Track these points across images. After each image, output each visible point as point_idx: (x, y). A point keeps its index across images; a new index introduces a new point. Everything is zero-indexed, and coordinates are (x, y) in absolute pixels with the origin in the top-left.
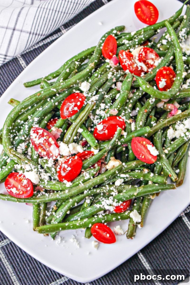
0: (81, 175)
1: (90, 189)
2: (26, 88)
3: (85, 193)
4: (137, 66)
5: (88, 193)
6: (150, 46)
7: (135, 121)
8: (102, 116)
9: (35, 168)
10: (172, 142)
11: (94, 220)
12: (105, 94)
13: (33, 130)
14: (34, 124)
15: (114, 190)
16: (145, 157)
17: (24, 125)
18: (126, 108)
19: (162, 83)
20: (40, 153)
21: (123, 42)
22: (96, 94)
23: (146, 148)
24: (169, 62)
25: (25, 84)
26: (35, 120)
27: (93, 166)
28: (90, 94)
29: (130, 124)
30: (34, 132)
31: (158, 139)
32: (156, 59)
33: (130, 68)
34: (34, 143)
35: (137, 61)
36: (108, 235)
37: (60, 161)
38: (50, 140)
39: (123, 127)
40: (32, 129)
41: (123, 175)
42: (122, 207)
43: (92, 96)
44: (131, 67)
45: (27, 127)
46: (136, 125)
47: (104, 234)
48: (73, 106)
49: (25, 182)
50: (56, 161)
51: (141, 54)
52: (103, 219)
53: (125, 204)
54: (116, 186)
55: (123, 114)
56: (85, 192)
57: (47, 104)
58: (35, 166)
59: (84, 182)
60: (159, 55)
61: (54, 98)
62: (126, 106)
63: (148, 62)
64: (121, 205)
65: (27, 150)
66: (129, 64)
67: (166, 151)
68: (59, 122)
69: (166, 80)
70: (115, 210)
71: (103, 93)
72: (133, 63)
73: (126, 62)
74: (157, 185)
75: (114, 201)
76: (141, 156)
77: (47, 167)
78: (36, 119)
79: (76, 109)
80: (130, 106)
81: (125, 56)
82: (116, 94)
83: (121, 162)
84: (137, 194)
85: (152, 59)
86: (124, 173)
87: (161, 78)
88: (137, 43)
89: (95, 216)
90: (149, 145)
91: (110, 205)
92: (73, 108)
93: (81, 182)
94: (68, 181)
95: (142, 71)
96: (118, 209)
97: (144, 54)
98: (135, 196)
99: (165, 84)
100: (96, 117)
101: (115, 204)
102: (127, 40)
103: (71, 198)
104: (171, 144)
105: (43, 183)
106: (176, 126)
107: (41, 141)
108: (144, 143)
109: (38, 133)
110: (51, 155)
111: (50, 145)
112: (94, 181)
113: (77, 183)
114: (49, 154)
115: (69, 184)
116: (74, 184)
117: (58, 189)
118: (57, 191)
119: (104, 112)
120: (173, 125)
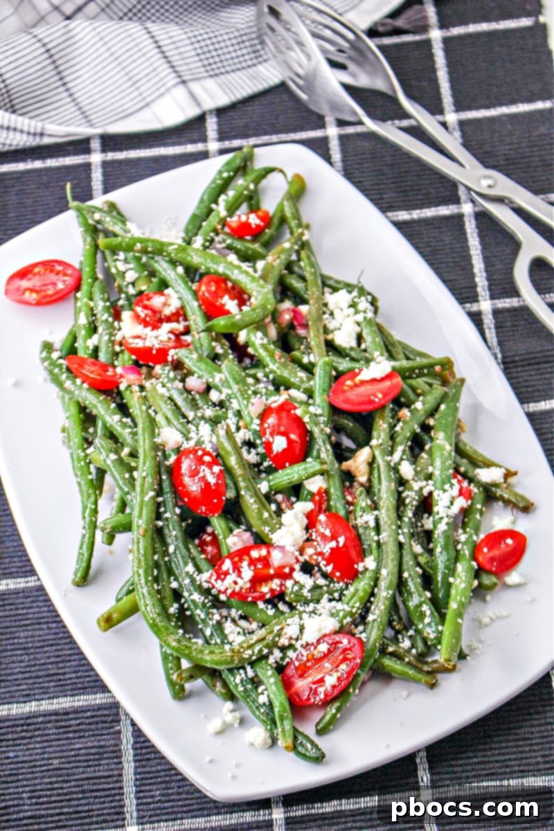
0: (361, 531)
1: (400, 527)
2: (85, 590)
3: (403, 541)
5: (406, 535)
6: (126, 302)
8: (249, 440)
9: (301, 618)
10: (363, 347)
11: (467, 552)
13: (216, 580)
14: (198, 578)
15: (420, 485)
16: (381, 392)
17: (186, 606)
21: (91, 347)
23: (363, 383)
24: (187, 279)
25: (75, 584)
26: (191, 573)
27: (349, 503)
28: (192, 435)
29: (290, 396)
30: (222, 580)
32: (166, 298)
36: (510, 542)
37: (311, 557)
38: (255, 554)
40: (213, 580)
41: (395, 459)
45: (196, 596)
46: (298, 388)
47: (503, 547)
49: (323, 648)
50: (307, 568)
54: (413, 479)
56: (401, 538)
57: (166, 531)
58: (295, 614)
59: (378, 529)
61: (162, 509)
62: (248, 388)
63: (165, 315)
68: (218, 524)
70: (466, 499)
74: (443, 407)
75: (445, 491)
76: (377, 400)
77: (309, 591)
78: (190, 568)
82: (209, 399)
83: (367, 448)
84: (450, 445)
85: (165, 304)
86: (392, 452)
88: (111, 319)
89: (459, 547)
90: (363, 373)
91: (451, 503)
93: (376, 538)
94: (362, 561)
96: (465, 494)
98: (451, 451)
102: (90, 337)
103: (400, 572)
104: (365, 351)
105: (341, 614)
106: (331, 326)
107: (247, 573)
108: (349, 383)
109: (227, 573)
110: (287, 570)
111: (266, 561)
112: (386, 513)
113: (374, 545)
114: (283, 575)
115: (370, 563)
116: (375, 552)
117: (369, 590)
118: (373, 594)
119: (242, 431)
120: (326, 331)
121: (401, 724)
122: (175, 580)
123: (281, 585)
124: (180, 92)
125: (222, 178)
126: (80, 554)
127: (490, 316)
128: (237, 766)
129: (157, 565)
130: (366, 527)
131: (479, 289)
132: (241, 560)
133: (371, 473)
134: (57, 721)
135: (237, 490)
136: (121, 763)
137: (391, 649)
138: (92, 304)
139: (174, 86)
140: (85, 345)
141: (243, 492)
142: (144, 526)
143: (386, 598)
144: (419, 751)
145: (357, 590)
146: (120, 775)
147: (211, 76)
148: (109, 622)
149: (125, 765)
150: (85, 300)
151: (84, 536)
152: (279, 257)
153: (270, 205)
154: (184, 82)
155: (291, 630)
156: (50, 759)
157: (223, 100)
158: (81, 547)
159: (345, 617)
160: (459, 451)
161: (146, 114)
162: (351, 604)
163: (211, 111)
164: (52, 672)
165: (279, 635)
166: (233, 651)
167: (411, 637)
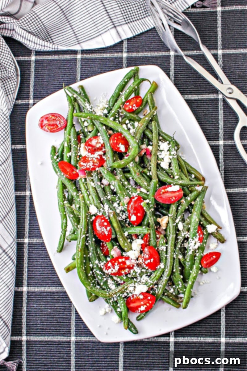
0: (160, 252)
1: (175, 252)
2: (61, 253)
3: (175, 257)
4: (96, 158)
5: (177, 254)
6: (83, 137)
7: (140, 186)
8: (123, 210)
9: (135, 284)
10: (171, 168)
11: (198, 261)
12: (106, 198)
14: (99, 265)
15: (185, 234)
16: (174, 197)
17: (95, 273)
18: (126, 187)
19: (122, 148)
20: (125, 273)
21: (69, 156)
22: (103, 205)
23: (168, 192)
24: (107, 132)
25: (58, 252)
27: (157, 238)
28: (101, 209)
29: (141, 191)
30: (107, 270)
31: (164, 178)
32: (98, 140)
33: (96, 166)
34: (115, 274)
35: (92, 156)
36: (214, 257)
37: (141, 262)
38: (120, 260)
39: (142, 199)
40: (104, 270)
41: (177, 221)
42: (201, 236)
43: (103, 209)
44: (95, 164)
45: (98, 272)
46: (144, 188)
47: (212, 259)
48: (105, 229)
49: (141, 297)
50: (139, 265)
51: (89, 149)
52: (200, 254)
53: (200, 232)
54: (182, 231)
55: (130, 193)
57: (89, 247)
58: (133, 282)
59: (166, 253)
60: (96, 136)
61: (88, 239)
62: (125, 187)
63: (97, 148)
64: (199, 235)
65: (115, 280)
66: (92, 164)
67: (176, 177)
68: (108, 245)
69: (121, 144)
70: (201, 242)
71: (105, 199)
72: (92, 160)
73: (90, 166)
75: (193, 239)
76: (172, 200)
77: (139, 274)
78: (97, 262)
79: (108, 228)
80: (126, 183)
81: (85, 164)
82: (110, 188)
83: (167, 217)
85: (97, 143)
86: (176, 219)
87: (118, 146)
88: (76, 146)
89: (196, 258)
91: (195, 244)
92: (107, 230)
93: (165, 256)
94: (159, 265)
95: (101, 156)
96: (201, 240)
97: (89, 147)
98: (198, 221)
99: (124, 146)
100: (121, 214)
101: (197, 240)
102: (68, 152)
103: (173, 269)
104: (172, 170)
105: (149, 284)
106: (160, 157)
107: (117, 267)
108: (163, 191)
109: (109, 268)
110: (132, 266)
111: (124, 263)
112: (170, 245)
113: (164, 258)
114: (130, 268)
115: (162, 266)
116: (164, 261)
117: (160, 275)
118: (162, 276)
119: (121, 207)
120: (158, 158)
121: (166, 321)
122: (92, 263)
123: (129, 271)
124: (113, 31)
125: (124, 82)
126: (60, 242)
127: (223, 148)
128: (109, 329)
129: (85, 258)
130: (163, 250)
131: (220, 135)
132: (115, 262)
133: (167, 226)
134: (51, 295)
135: (116, 235)
136: (71, 314)
137: (166, 294)
138: (70, 137)
139: (111, 28)
140: (67, 155)
141: (118, 236)
142: (80, 248)
143: (166, 280)
144: (171, 332)
145: (156, 276)
146: (71, 318)
147: (127, 23)
148: (68, 270)
149: (72, 315)
150: (67, 135)
151: (61, 235)
152: (143, 125)
153: (142, 94)
154: (115, 27)
155: (131, 289)
156: (48, 309)
157: (130, 35)
158: (60, 239)
159: (150, 285)
160: (202, 215)
161: (99, 39)
162: (153, 280)
163: (125, 40)
164: (50, 277)
165: (127, 289)
166: (109, 294)
167: (173, 288)
